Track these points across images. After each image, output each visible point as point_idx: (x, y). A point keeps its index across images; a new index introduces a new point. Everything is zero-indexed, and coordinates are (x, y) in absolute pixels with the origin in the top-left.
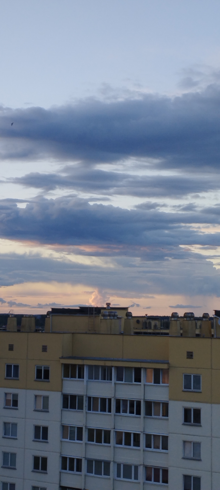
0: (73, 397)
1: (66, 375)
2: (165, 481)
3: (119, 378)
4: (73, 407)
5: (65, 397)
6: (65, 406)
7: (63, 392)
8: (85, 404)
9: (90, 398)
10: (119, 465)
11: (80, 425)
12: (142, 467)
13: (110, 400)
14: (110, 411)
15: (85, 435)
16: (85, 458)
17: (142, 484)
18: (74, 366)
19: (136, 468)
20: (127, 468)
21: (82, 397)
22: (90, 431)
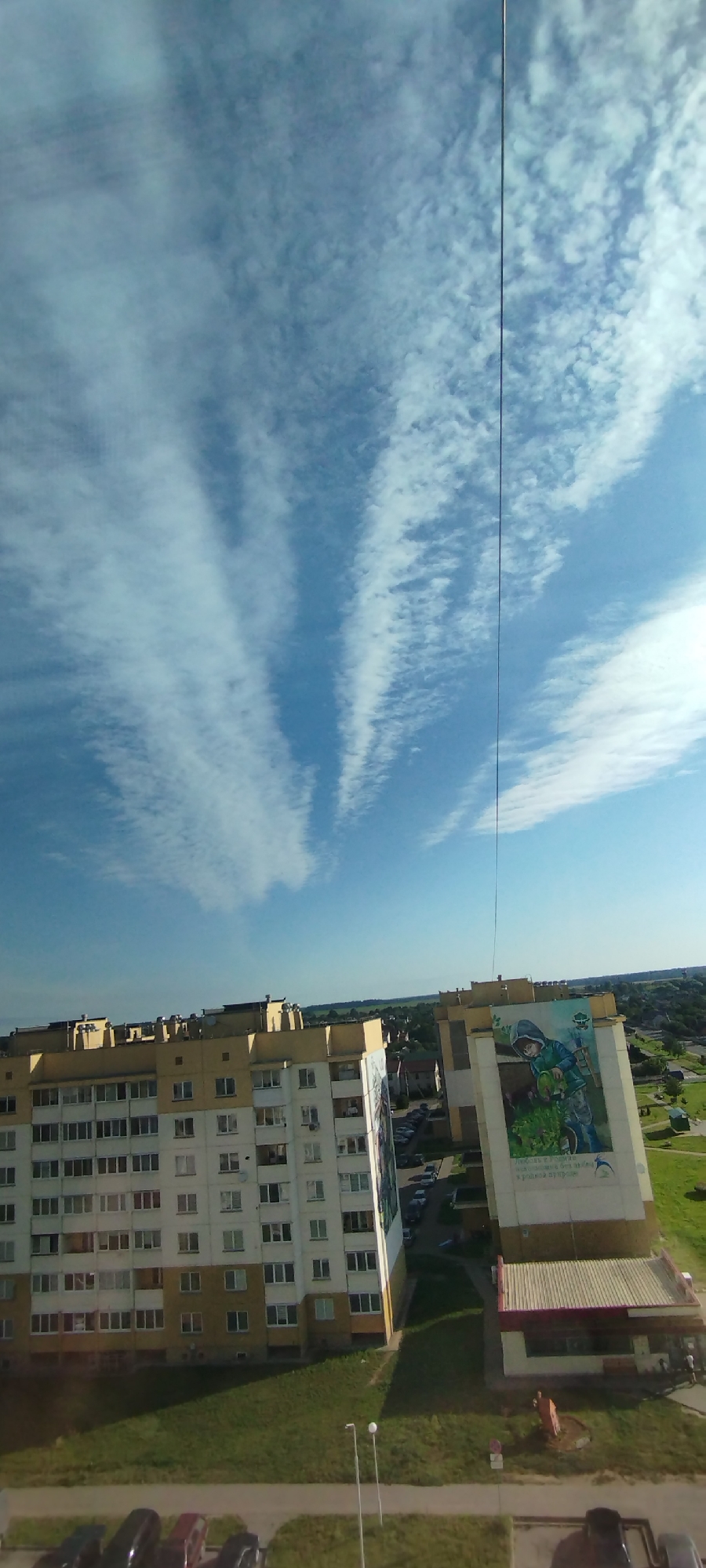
0: (46, 1127)
1: (36, 1103)
2: (157, 1205)
3: (100, 1098)
4: (46, 1139)
5: (36, 1128)
6: (36, 1139)
7: (33, 1123)
8: (61, 1133)
9: (65, 1125)
10: (103, 1197)
11: (54, 1158)
12: (130, 1194)
13: (90, 1123)
14: (90, 1137)
15: (61, 1168)
16: (62, 1196)
17: (130, 1213)
18: (46, 1091)
19: (123, 1196)
20: (112, 1198)
21: (56, 1125)
22: (68, 1164)
